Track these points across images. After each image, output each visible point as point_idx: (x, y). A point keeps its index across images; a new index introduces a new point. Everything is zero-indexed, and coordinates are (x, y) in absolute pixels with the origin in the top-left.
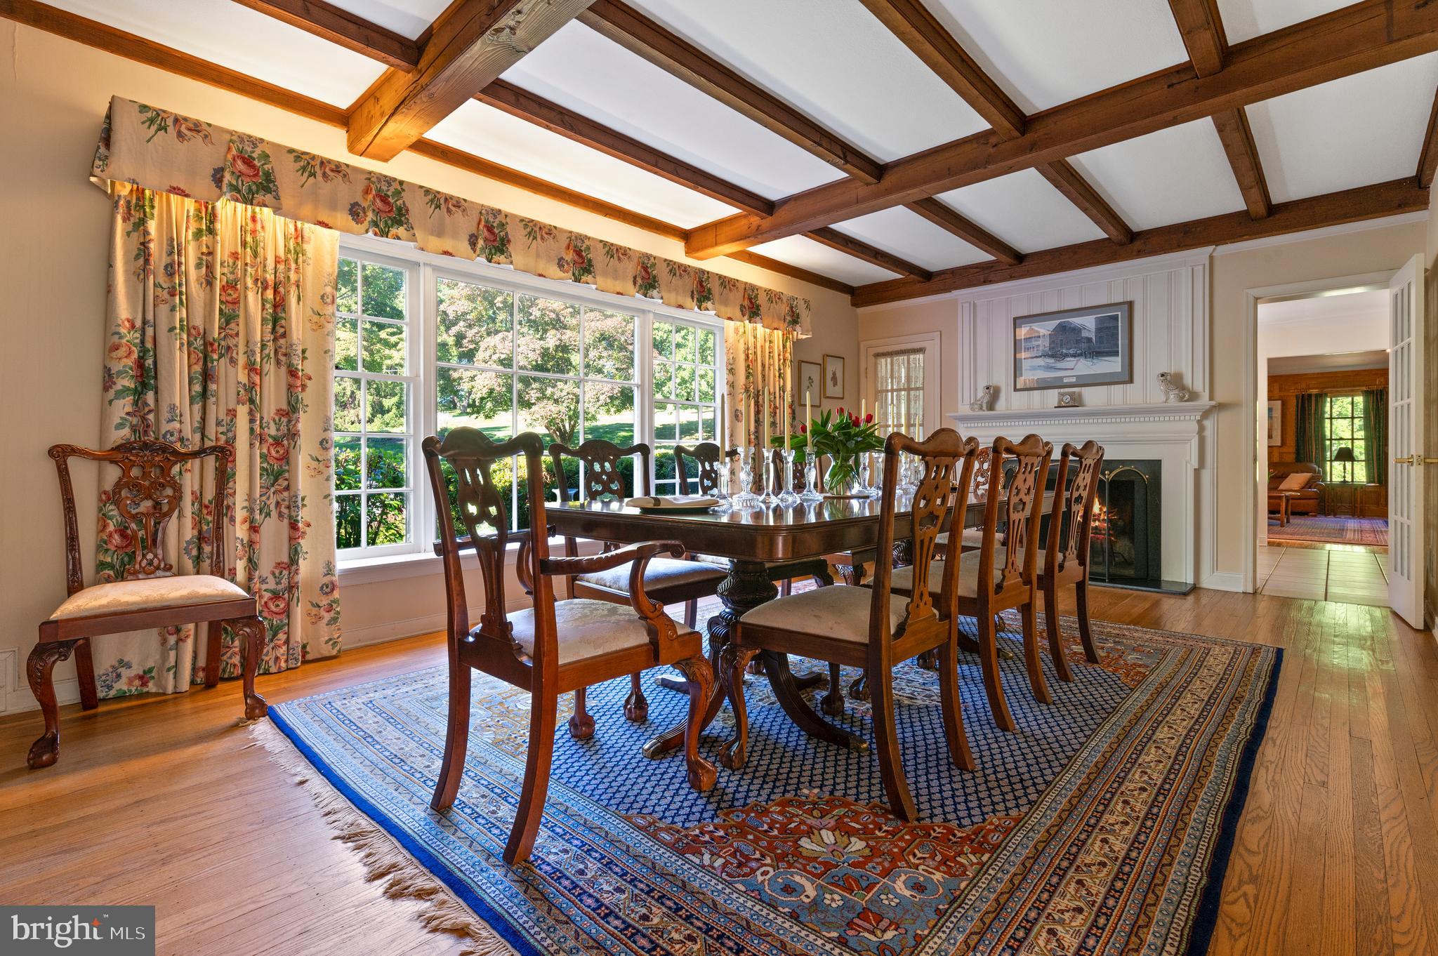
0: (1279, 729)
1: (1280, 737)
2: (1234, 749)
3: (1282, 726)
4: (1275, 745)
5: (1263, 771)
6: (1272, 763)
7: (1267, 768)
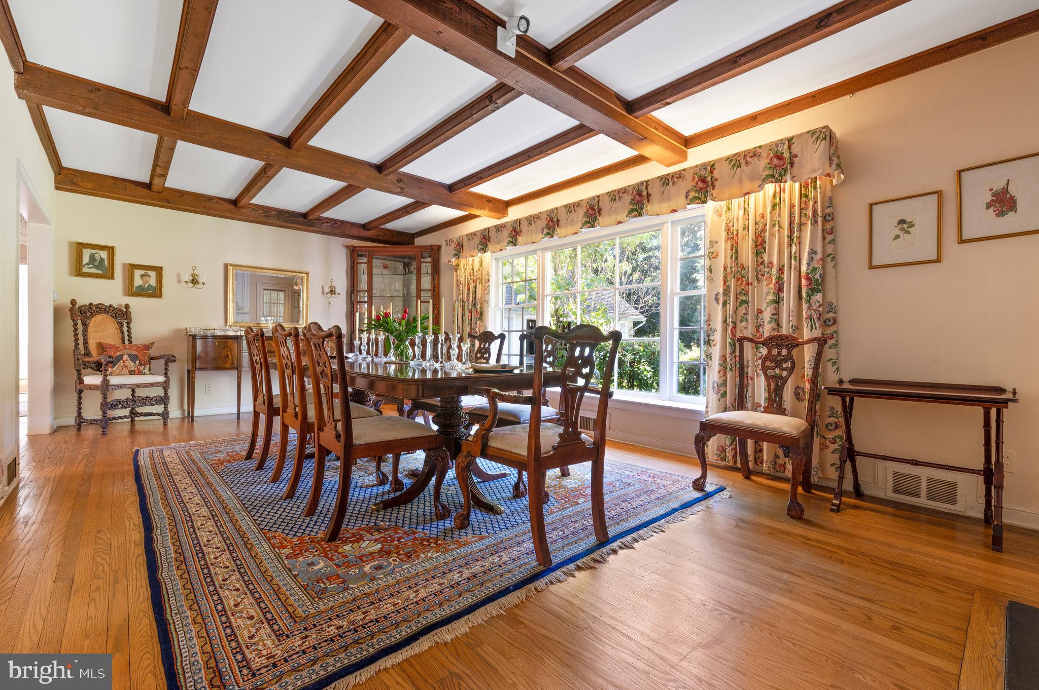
0: (136, 556)
1: (132, 549)
2: (158, 524)
3: (134, 560)
4: (135, 542)
5: (137, 523)
6: (133, 530)
7: (135, 525)
